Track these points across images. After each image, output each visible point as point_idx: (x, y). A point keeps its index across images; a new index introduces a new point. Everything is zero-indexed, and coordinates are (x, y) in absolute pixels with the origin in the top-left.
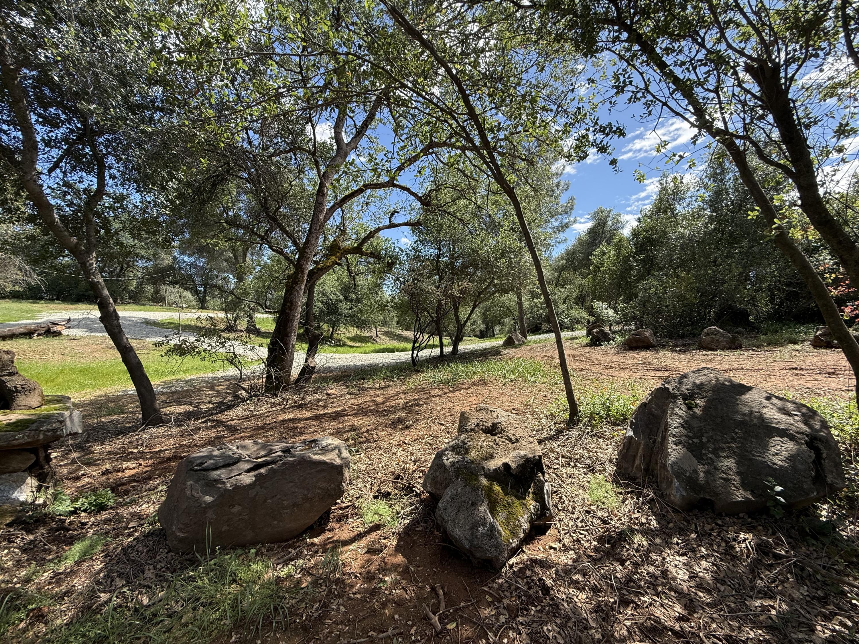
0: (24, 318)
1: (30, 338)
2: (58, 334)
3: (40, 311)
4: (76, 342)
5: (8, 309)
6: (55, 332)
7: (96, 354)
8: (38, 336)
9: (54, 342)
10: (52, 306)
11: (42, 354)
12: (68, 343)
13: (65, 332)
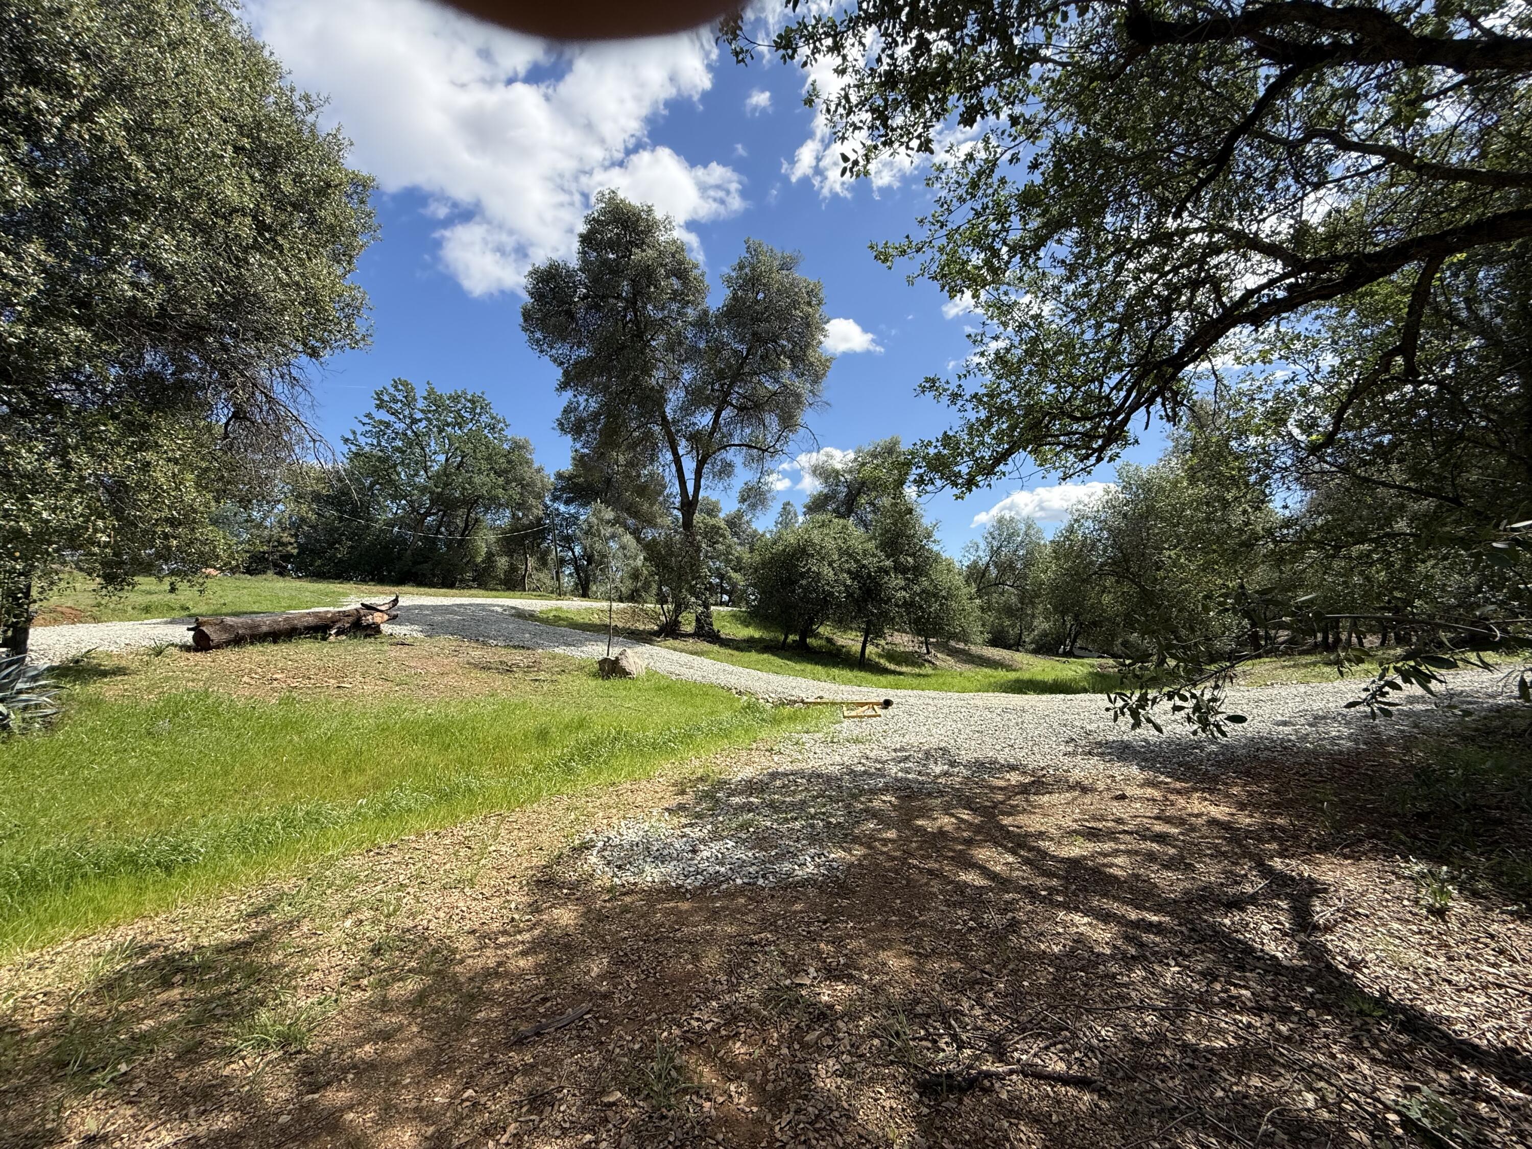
0: (319, 604)
1: (324, 639)
2: (373, 631)
3: (346, 595)
4: (406, 649)
5: (298, 590)
6: (369, 626)
7: (450, 680)
8: (337, 634)
9: (366, 648)
10: (364, 587)
11: (341, 674)
12: (394, 652)
13: (386, 628)
